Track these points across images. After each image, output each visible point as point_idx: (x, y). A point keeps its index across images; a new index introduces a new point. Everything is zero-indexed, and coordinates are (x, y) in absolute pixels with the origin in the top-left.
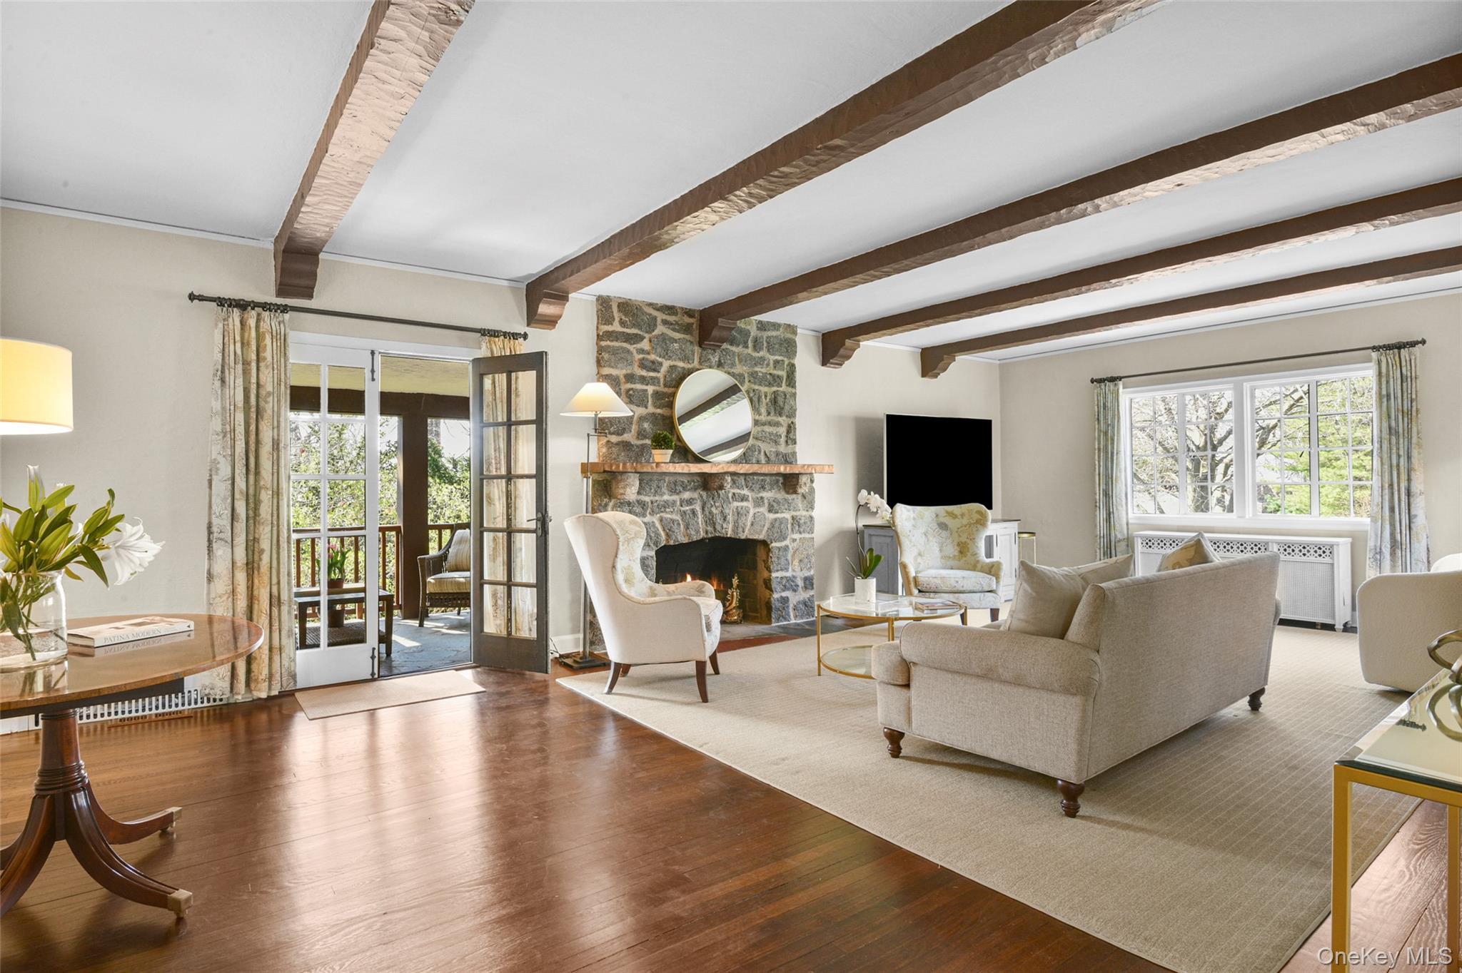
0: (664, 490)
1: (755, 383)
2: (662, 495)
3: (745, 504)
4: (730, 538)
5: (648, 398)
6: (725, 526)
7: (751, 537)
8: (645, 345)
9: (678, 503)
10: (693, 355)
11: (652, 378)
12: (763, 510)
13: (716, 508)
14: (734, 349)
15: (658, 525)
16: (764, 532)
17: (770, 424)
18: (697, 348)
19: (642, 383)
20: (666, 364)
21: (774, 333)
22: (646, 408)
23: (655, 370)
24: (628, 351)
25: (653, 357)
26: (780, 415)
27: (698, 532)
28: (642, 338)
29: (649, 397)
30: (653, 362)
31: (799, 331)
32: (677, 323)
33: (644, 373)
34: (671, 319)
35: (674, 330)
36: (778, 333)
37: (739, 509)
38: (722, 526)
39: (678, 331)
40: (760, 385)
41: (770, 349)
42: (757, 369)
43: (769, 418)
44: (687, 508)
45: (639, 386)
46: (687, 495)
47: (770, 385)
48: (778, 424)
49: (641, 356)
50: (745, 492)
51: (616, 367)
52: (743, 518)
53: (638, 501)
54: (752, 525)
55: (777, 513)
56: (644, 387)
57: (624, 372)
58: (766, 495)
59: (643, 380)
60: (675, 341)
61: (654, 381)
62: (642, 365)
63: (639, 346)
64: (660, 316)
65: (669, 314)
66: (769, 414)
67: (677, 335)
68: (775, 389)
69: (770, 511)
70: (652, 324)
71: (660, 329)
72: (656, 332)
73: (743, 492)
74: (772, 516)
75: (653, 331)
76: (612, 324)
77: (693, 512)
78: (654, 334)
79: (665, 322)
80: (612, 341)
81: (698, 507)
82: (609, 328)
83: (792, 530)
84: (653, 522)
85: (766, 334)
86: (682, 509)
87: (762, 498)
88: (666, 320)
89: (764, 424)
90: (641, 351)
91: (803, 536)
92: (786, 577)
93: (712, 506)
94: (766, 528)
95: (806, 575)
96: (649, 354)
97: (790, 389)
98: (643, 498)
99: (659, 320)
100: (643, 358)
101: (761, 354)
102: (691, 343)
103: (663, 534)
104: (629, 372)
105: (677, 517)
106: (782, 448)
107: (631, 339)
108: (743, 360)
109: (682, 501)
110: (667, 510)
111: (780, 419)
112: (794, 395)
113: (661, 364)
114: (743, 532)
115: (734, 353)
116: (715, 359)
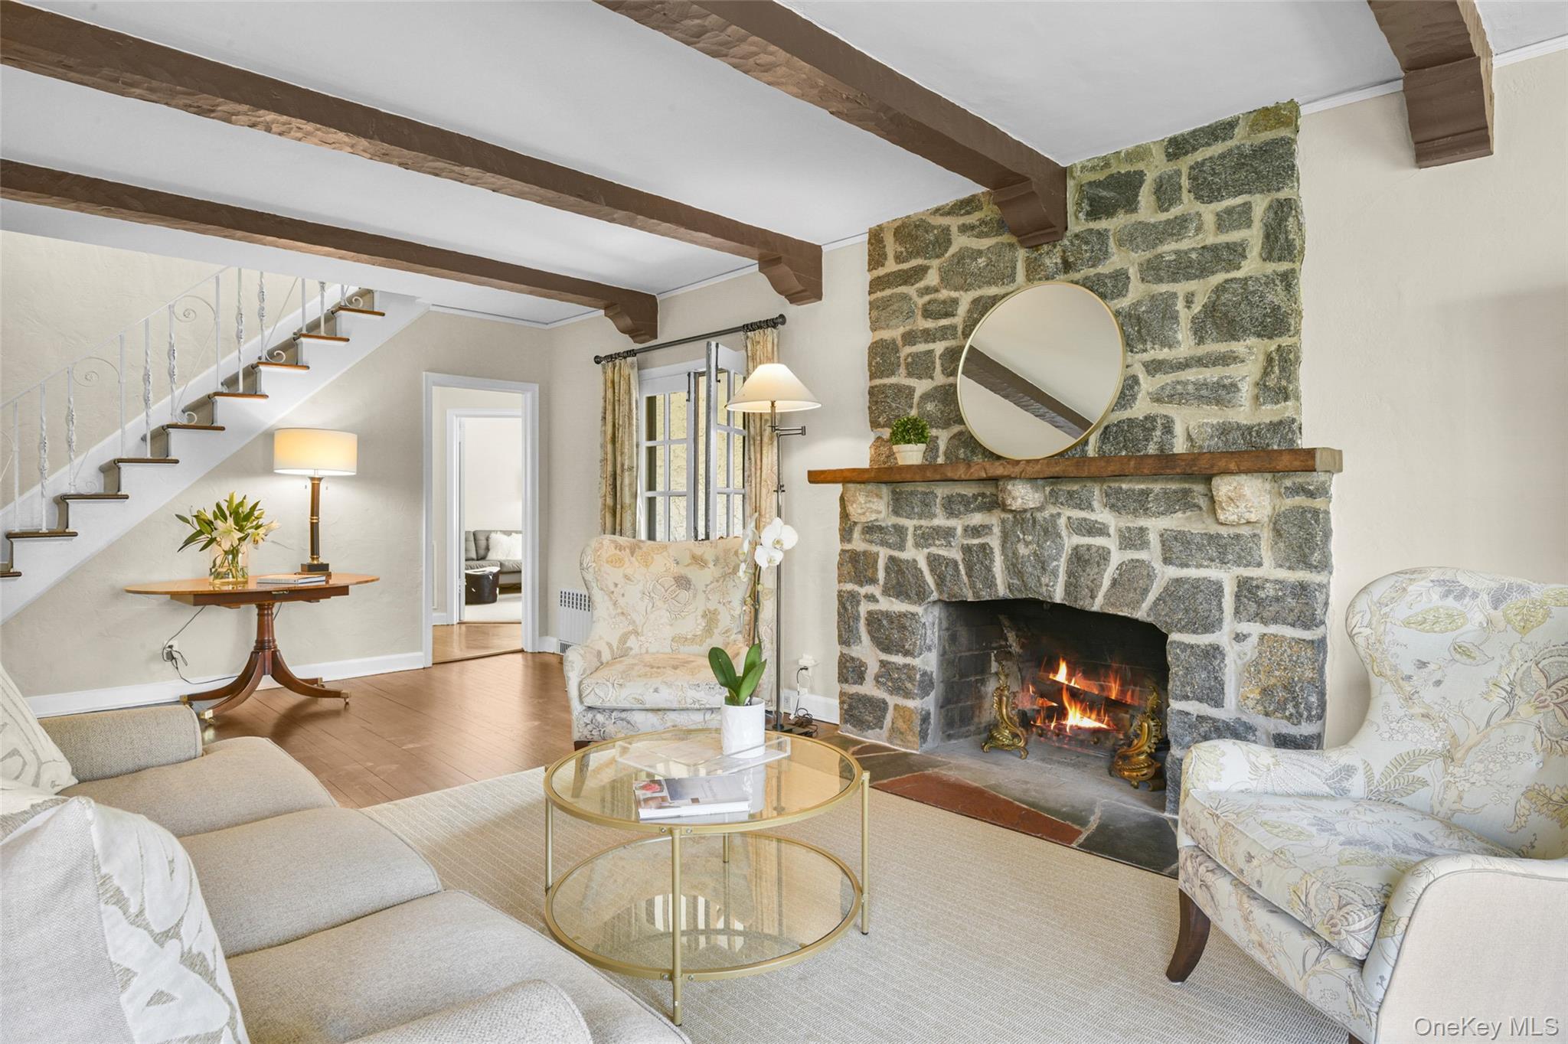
0: (938, 510)
1: (1160, 280)
2: (934, 516)
3: (1098, 541)
4: (1061, 606)
5: (933, 363)
6: (1044, 580)
7: (1111, 611)
8: (932, 278)
9: (959, 531)
10: (1014, 268)
11: (944, 327)
12: (1152, 555)
13: (1027, 544)
14: (1102, 224)
15: (923, 564)
16: (1146, 605)
17: (1200, 362)
18: (1022, 254)
19: (926, 341)
20: (966, 299)
21: (1218, 149)
22: (932, 378)
23: (947, 315)
24: (905, 297)
25: (944, 294)
26: (1234, 338)
27: (991, 584)
28: (923, 270)
29: (938, 361)
30: (944, 302)
31: (1304, 110)
32: (983, 222)
33: (930, 324)
34: (972, 219)
35: (980, 236)
36: (1230, 144)
37: (1083, 550)
38: (1039, 580)
39: (986, 235)
40: (1174, 281)
41: (1205, 188)
42: (1161, 249)
43: (1202, 350)
44: (976, 541)
45: (921, 347)
46: (977, 519)
47: (1203, 272)
48: (1226, 359)
49: (927, 298)
50: (1102, 515)
51: (888, 326)
52: (1092, 571)
53: (895, 526)
54: (1114, 583)
55: (1187, 566)
56: (931, 346)
57: (901, 330)
58: (1156, 525)
59: (928, 336)
60: (980, 253)
61: (944, 333)
62: (927, 314)
63: (921, 284)
64: (953, 222)
65: (968, 213)
66: (1201, 341)
67: (985, 243)
68: (1219, 278)
69: (1167, 561)
70: (943, 240)
71: (960, 242)
72: (952, 251)
73: (1092, 516)
74: (1173, 572)
75: (946, 251)
76: (883, 265)
77: (984, 547)
78: (947, 255)
79: (964, 229)
80: (883, 289)
81: (994, 542)
82: (881, 272)
83: (1237, 612)
84: (915, 561)
85: (1185, 164)
86: (965, 542)
87: (1142, 530)
88: (964, 225)
89: (1185, 365)
90: (927, 290)
91: (1273, 629)
92: (1214, 720)
93: (1019, 541)
94: (1151, 597)
95: (1284, 731)
96: (937, 291)
97: (1271, 267)
98: (902, 521)
99: (954, 230)
100: (929, 302)
101: (1175, 211)
102: (1011, 246)
103: (930, 579)
104: (908, 328)
105: (956, 555)
106: (1244, 412)
107: (911, 277)
108: (1130, 239)
109: (966, 529)
110: (937, 542)
111: (1238, 347)
112: (1288, 280)
113: (955, 302)
114: (1093, 597)
115: (1102, 235)
116: (1052, 261)
